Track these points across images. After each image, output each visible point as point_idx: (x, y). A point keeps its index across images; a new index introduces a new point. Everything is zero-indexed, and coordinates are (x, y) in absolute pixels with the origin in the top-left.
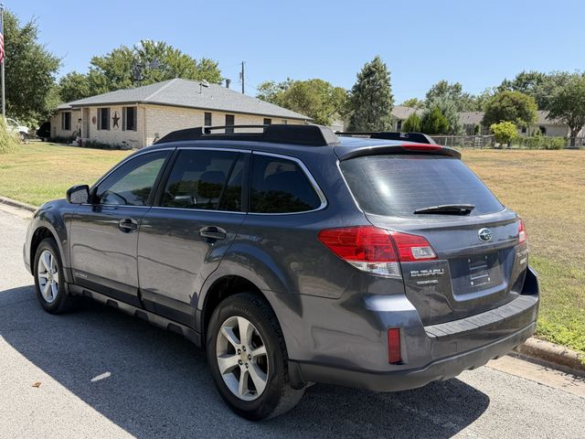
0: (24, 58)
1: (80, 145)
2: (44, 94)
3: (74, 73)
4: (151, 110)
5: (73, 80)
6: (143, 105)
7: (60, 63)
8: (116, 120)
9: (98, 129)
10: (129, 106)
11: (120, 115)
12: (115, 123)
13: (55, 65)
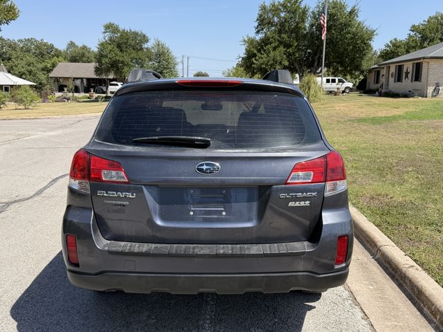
0: (349, 33)
1: (381, 95)
2: (362, 58)
3: (395, 39)
4: (433, 64)
5: (394, 45)
6: (427, 60)
7: (375, 33)
8: (407, 73)
9: (395, 82)
10: (418, 61)
11: (410, 70)
12: (407, 76)
13: (371, 34)
